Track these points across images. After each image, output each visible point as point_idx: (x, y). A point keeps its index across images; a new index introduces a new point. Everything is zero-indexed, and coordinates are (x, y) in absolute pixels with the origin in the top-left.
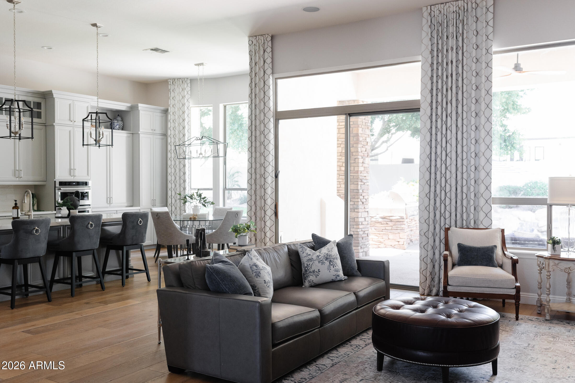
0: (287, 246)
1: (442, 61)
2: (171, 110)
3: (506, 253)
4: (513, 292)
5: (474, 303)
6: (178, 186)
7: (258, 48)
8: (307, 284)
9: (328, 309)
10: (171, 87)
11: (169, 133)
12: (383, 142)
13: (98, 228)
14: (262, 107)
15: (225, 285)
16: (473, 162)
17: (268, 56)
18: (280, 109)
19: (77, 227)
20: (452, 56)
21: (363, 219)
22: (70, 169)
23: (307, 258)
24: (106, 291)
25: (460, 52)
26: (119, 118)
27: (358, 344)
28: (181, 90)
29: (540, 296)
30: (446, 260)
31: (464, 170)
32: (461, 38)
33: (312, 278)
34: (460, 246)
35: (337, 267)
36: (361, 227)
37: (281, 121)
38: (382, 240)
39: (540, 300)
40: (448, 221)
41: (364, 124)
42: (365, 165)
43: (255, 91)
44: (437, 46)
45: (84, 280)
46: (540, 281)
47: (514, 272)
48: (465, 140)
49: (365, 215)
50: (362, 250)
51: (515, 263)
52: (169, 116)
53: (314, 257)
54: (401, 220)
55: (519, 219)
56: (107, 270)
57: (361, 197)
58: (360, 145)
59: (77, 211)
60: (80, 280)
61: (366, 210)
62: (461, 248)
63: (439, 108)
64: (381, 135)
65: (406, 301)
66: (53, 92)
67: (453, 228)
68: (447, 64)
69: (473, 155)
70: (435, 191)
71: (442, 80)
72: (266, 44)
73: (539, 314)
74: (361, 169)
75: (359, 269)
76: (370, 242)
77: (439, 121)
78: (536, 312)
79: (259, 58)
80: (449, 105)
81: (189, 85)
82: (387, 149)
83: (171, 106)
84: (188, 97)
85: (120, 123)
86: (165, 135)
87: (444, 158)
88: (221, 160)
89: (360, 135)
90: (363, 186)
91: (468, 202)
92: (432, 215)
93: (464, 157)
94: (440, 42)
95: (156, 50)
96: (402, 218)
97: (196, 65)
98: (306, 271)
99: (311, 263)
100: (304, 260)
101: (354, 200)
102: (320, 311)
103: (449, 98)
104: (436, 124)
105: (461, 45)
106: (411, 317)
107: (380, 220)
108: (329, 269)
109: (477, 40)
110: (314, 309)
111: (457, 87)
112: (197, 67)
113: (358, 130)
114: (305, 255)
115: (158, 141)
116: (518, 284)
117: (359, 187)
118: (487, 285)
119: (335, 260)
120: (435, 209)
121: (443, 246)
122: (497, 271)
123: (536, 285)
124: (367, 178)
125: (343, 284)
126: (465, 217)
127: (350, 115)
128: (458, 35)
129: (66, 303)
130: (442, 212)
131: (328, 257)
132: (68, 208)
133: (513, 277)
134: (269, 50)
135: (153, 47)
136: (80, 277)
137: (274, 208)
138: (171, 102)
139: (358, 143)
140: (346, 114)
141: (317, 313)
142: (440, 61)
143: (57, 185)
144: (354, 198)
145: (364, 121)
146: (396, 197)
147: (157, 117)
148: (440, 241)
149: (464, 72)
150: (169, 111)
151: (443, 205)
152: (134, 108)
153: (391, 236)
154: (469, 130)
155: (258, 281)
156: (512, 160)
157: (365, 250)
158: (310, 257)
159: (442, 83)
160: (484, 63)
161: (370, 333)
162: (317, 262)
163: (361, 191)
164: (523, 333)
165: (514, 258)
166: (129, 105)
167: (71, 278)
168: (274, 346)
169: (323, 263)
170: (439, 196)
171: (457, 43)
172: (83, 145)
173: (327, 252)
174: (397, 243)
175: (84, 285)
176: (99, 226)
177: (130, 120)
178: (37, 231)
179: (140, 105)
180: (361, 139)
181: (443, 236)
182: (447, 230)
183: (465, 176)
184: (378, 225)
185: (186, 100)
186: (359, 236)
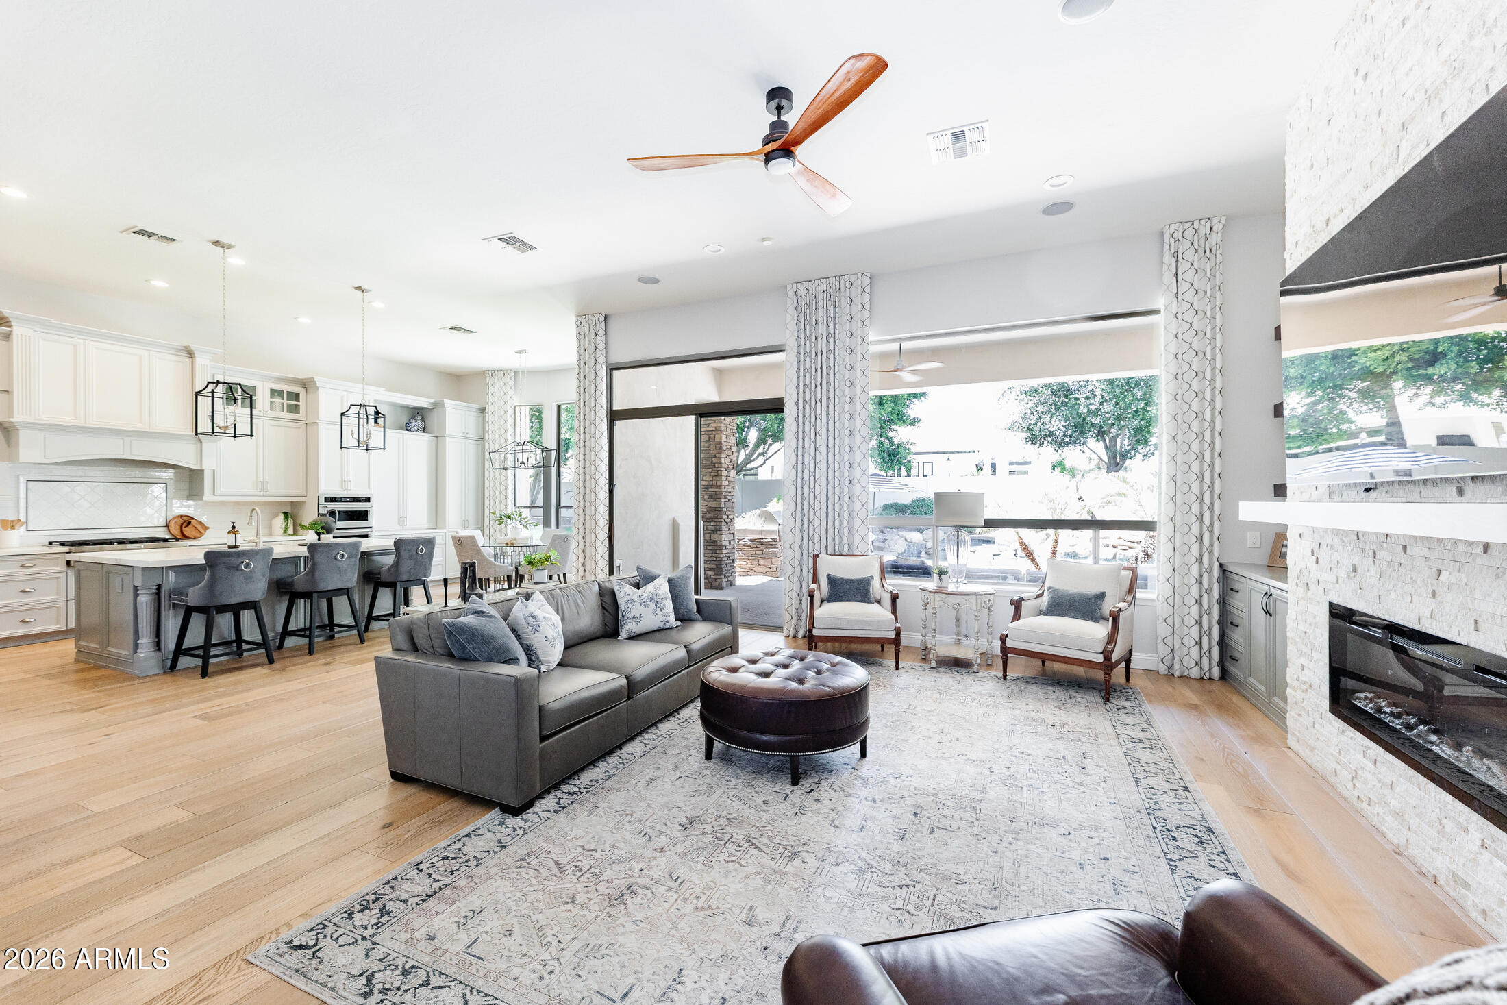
0: (599, 583)
1: (811, 351)
2: (489, 409)
3: (885, 584)
4: (892, 635)
5: (838, 659)
6: (498, 502)
7: (587, 330)
8: (624, 634)
9: (640, 674)
10: (488, 380)
11: (487, 438)
12: (760, 454)
13: (353, 560)
14: (593, 405)
15: (474, 649)
16: (846, 473)
17: (600, 341)
18: (615, 408)
19: (319, 558)
20: (822, 344)
21: (727, 543)
22: (342, 481)
23: (626, 599)
24: (366, 644)
25: (832, 341)
26: (419, 417)
27: (689, 715)
28: (502, 384)
29: (924, 637)
30: (811, 596)
31: (837, 484)
32: (832, 323)
33: (630, 627)
34: (829, 577)
35: (666, 610)
36: (724, 551)
37: (617, 422)
38: (751, 567)
39: (924, 642)
40: (817, 547)
41: (728, 430)
42: (730, 479)
43: (584, 383)
44: (805, 333)
45: (337, 629)
46: (924, 618)
47: (894, 610)
48: (837, 447)
49: (730, 537)
50: (726, 579)
51: (894, 598)
52: (487, 415)
53: (635, 598)
54: (774, 543)
55: (906, 540)
56: (374, 614)
57: (725, 517)
58: (723, 456)
59: (331, 536)
60: (332, 630)
61: (732, 532)
62: (832, 580)
63: (807, 407)
64: (757, 446)
65: (749, 659)
66: (316, 379)
67: (823, 556)
68: (816, 354)
69: (847, 465)
70: (802, 510)
71: (811, 374)
72: (598, 326)
73: (924, 659)
74: (725, 483)
75: (699, 611)
76: (738, 569)
77: (807, 423)
78: (920, 657)
79: (590, 343)
80: (819, 404)
81: (513, 378)
82: (764, 463)
83: (490, 404)
84: (511, 392)
85: (421, 423)
86: (482, 440)
87: (812, 469)
88: (554, 470)
89: (723, 443)
90: (727, 504)
91: (841, 523)
92: (798, 538)
93: (837, 468)
94: (808, 327)
95: (457, 329)
96: (774, 540)
97: (516, 352)
98: (623, 617)
99: (630, 606)
100: (621, 602)
101: (716, 520)
102: (627, 678)
103: (819, 397)
104: (804, 427)
105: (832, 332)
106: (751, 685)
107: (749, 543)
108: (655, 613)
109: (851, 326)
110: (618, 676)
111: (828, 383)
112: (518, 355)
113: (721, 438)
114: (622, 594)
115: (472, 446)
116: (898, 625)
117: (723, 505)
118: (861, 627)
119: (664, 601)
120: (802, 531)
121: (811, 576)
122: (874, 608)
123: (920, 624)
124: (732, 494)
125: (673, 633)
126: (837, 542)
127: (702, 415)
128: (829, 319)
129: (294, 665)
130: (811, 535)
131: (654, 597)
132: (316, 533)
133: (893, 617)
134: (602, 333)
135: (454, 326)
136: (332, 625)
137: (607, 531)
138: (490, 399)
139: (720, 453)
140: (696, 414)
141: (623, 681)
142: (808, 350)
143: (322, 501)
144: (717, 518)
145: (728, 426)
146: (769, 517)
147: (471, 418)
148: (809, 571)
149: (836, 364)
150: (487, 410)
151: (811, 527)
152: (438, 405)
153: (762, 562)
154: (842, 434)
155: (536, 640)
156: (899, 475)
157: (730, 579)
158: (629, 598)
159: (811, 378)
160: (859, 355)
161: (698, 704)
162: (638, 604)
163: (724, 509)
164: (903, 689)
165: (894, 592)
166: (432, 401)
167: (309, 629)
168: (543, 738)
169: (646, 606)
170: (807, 515)
171: (827, 330)
172: (341, 448)
173: (652, 591)
174: (769, 570)
175: (336, 636)
176: (356, 557)
177: (433, 420)
178: (247, 566)
179: (447, 402)
180: (724, 448)
181: (811, 565)
182: (816, 557)
183: (837, 490)
184: (747, 549)
185: (509, 397)
186: (723, 562)
